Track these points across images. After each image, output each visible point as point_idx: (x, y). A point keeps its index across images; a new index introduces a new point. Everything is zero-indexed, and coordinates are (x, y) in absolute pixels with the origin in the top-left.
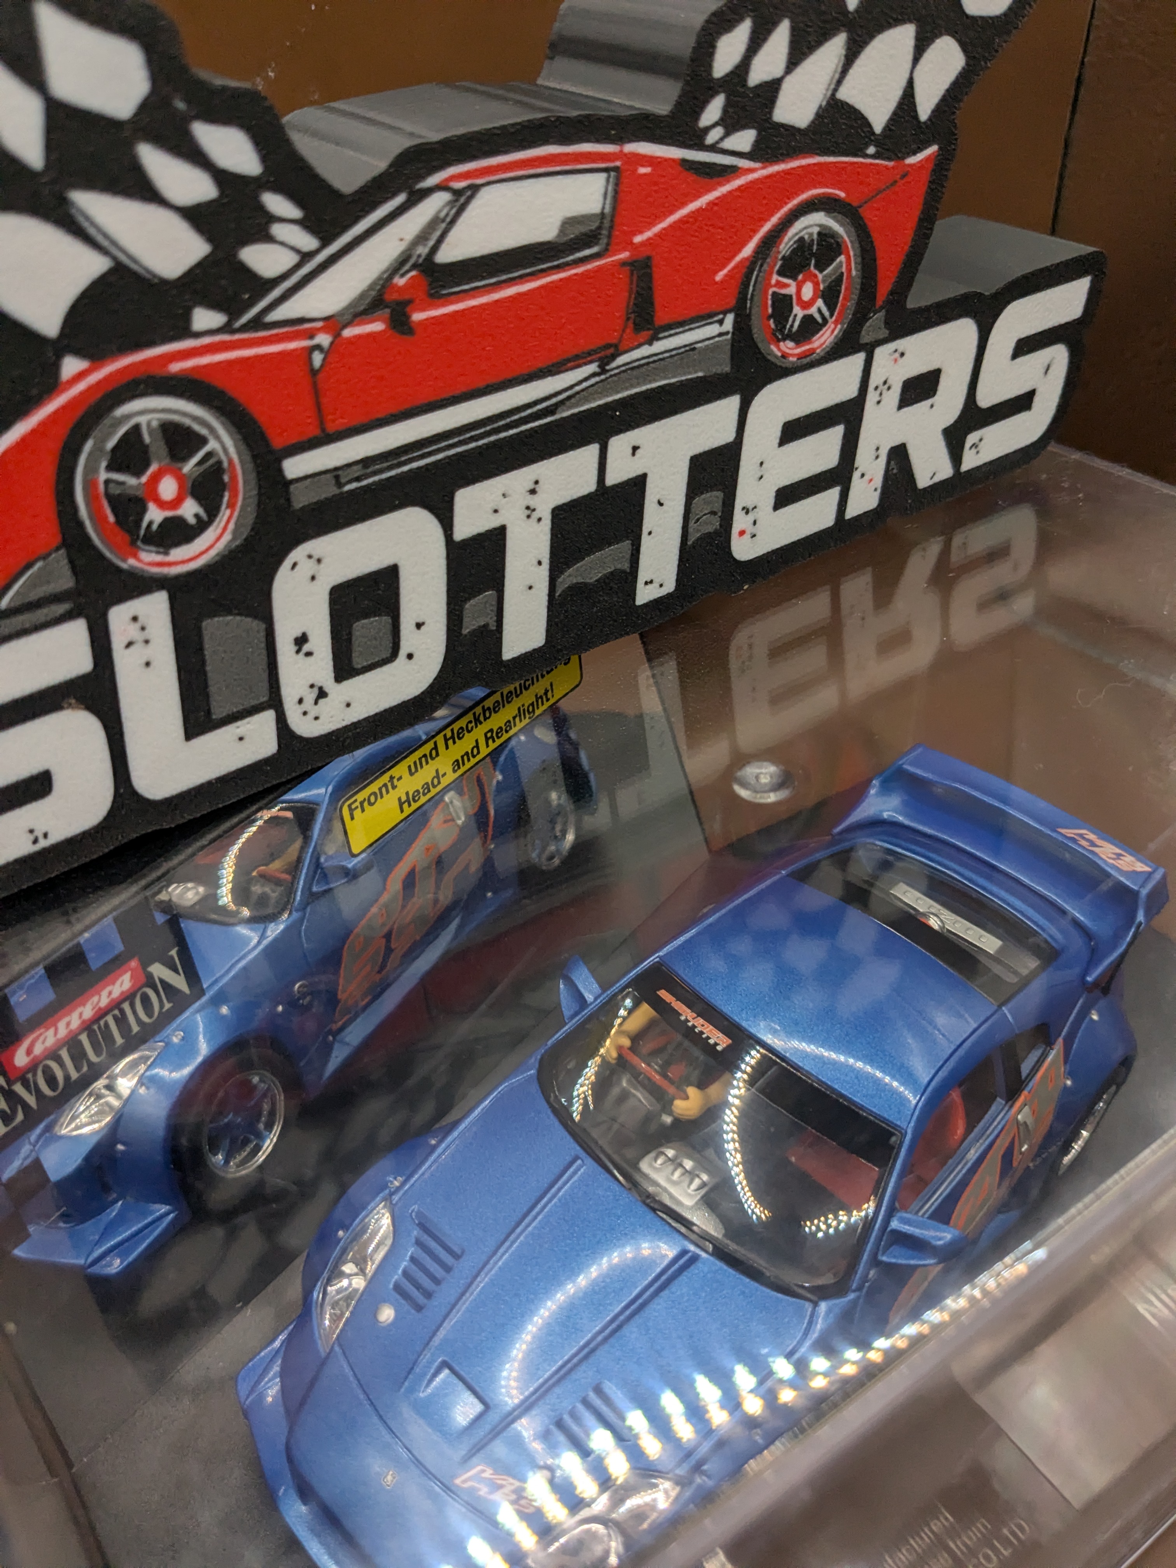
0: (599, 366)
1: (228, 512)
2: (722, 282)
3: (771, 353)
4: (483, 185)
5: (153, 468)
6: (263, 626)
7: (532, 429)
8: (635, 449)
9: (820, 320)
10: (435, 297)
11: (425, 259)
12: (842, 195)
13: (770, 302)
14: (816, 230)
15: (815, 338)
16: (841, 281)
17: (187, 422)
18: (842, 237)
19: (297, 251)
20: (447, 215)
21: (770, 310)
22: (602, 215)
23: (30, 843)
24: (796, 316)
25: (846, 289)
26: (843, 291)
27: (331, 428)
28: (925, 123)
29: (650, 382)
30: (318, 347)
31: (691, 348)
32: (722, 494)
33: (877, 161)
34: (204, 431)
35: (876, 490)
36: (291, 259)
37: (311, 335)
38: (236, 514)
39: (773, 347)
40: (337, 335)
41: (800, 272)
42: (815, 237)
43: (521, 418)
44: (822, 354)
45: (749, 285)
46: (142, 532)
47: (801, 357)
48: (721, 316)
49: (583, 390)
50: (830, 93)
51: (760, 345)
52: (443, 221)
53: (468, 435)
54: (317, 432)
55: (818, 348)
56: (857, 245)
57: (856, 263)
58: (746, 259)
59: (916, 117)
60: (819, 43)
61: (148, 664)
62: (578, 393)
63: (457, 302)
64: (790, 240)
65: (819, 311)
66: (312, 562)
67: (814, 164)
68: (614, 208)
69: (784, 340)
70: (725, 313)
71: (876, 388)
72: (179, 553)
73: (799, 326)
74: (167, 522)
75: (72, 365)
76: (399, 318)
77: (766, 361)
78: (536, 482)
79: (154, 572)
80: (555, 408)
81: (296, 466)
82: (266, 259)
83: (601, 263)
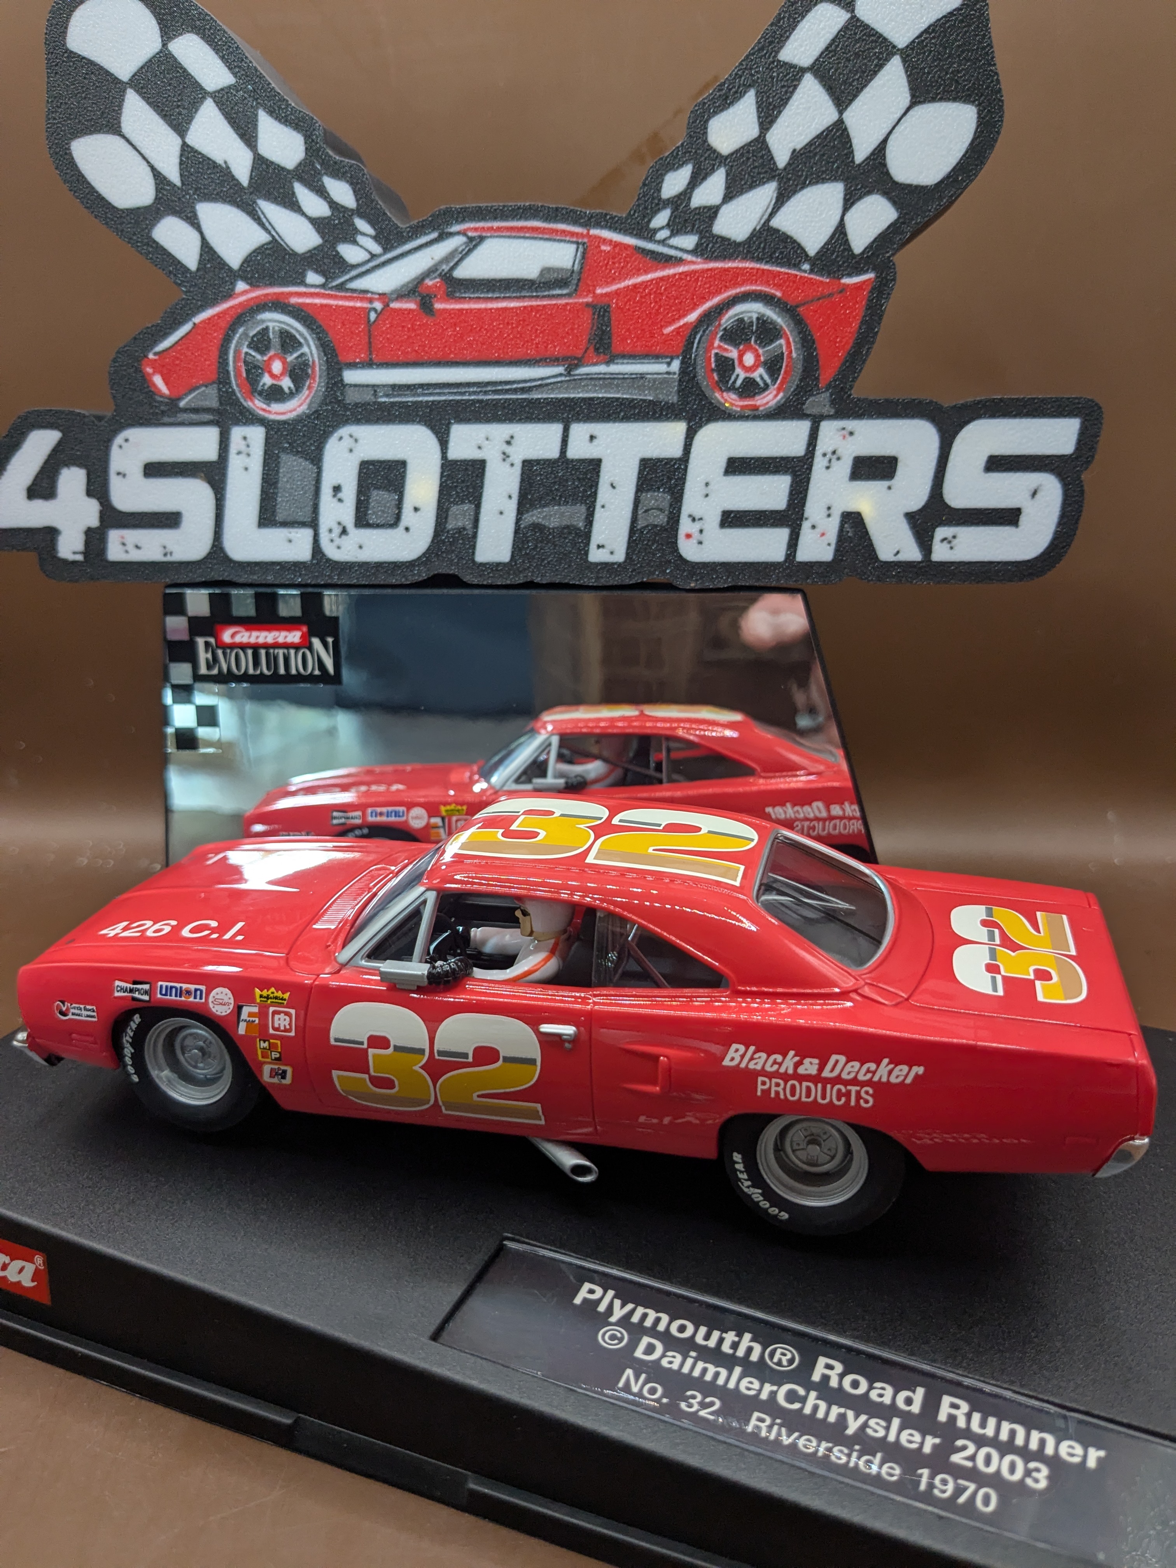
0: (566, 370)
1: (307, 392)
7: (510, 399)
8: (592, 438)
9: (762, 384)
10: (450, 296)
11: (446, 274)
12: (779, 294)
14: (755, 316)
16: (783, 359)
18: (781, 327)
19: (370, 253)
20: (463, 250)
21: (713, 365)
23: (163, 553)
25: (787, 366)
26: (784, 367)
28: (858, 255)
31: (642, 376)
33: (812, 276)
35: (829, 544)
37: (371, 301)
38: (312, 395)
39: (717, 395)
40: (386, 305)
42: (754, 320)
43: (502, 390)
45: (693, 343)
46: (259, 388)
49: (551, 383)
50: (762, 221)
52: (461, 253)
55: (759, 406)
56: (795, 333)
57: (796, 349)
59: (849, 249)
60: (751, 187)
61: (246, 469)
62: (547, 385)
65: (761, 377)
67: (752, 269)
70: (672, 359)
71: (824, 455)
72: (276, 407)
73: (742, 384)
74: (273, 387)
75: (241, 286)
76: (426, 305)
77: (711, 404)
78: (512, 437)
79: (261, 413)
80: (529, 390)
81: (351, 376)
82: (350, 253)
83: (571, 301)
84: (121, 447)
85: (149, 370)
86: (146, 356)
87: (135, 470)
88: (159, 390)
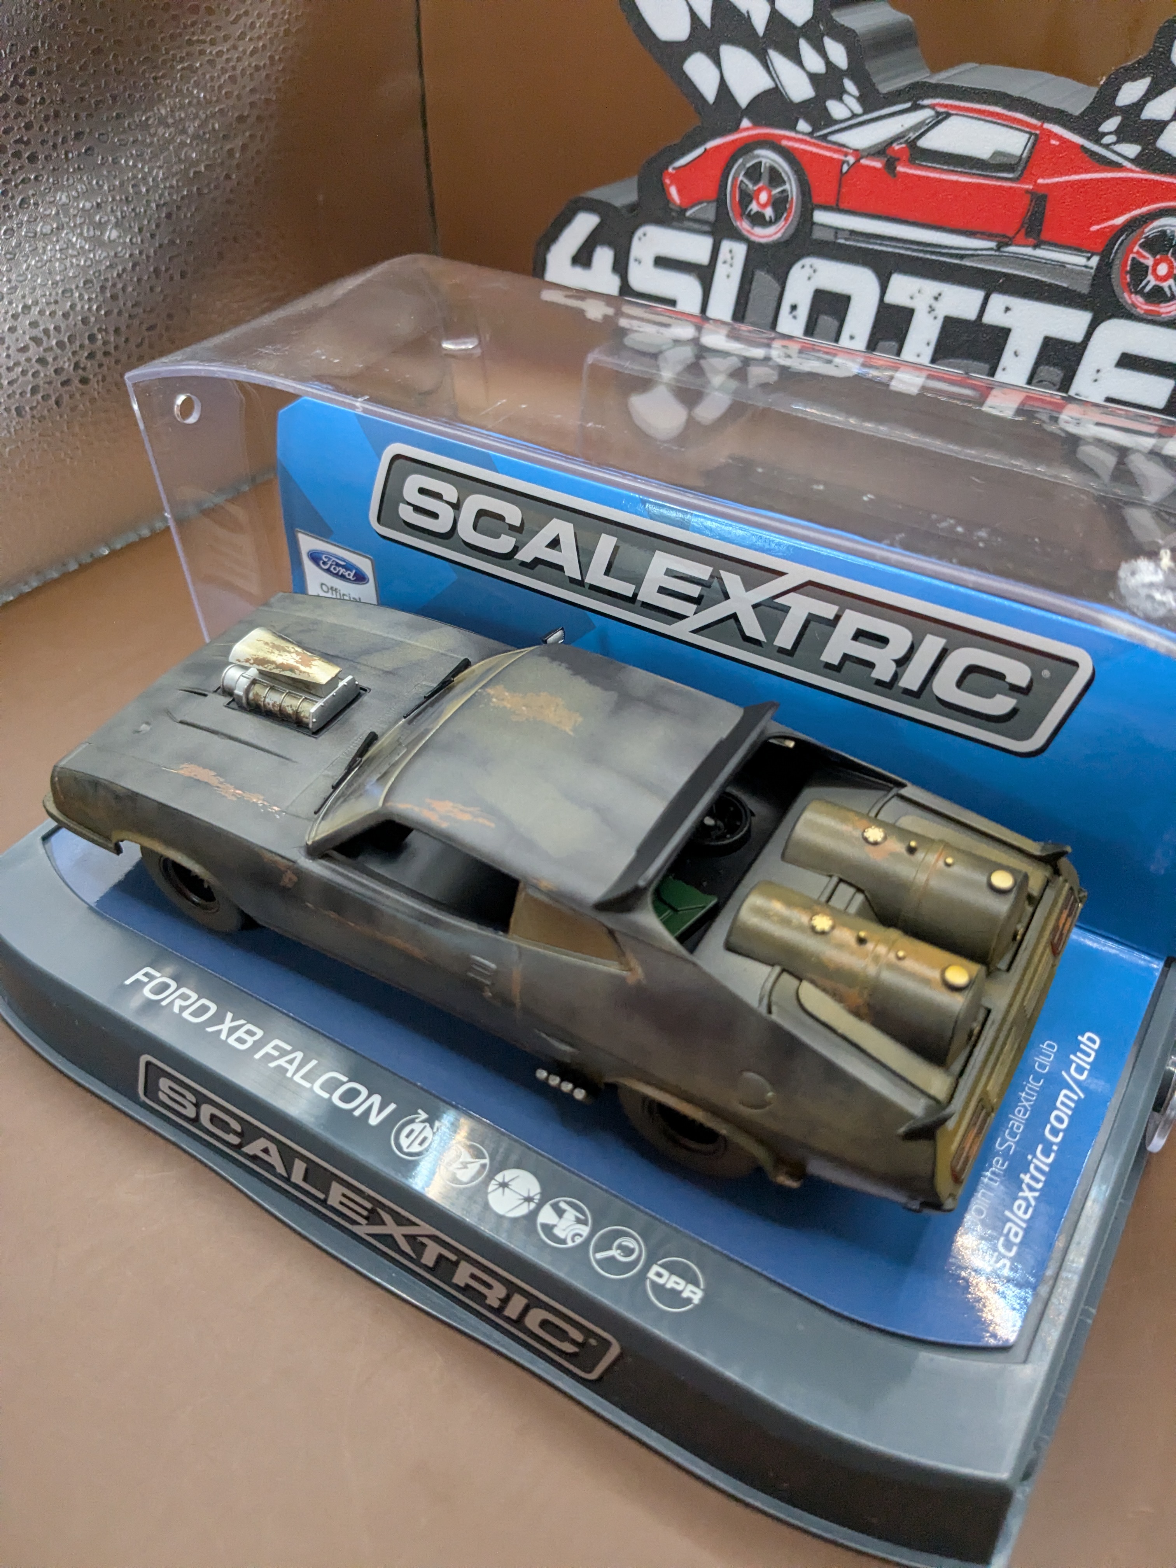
0: (996, 246)
1: (784, 222)
2: (1094, 232)
3: (1123, 298)
4: (953, 114)
5: (761, 185)
6: (779, 289)
7: (945, 262)
8: (1007, 309)
9: (1168, 293)
10: (912, 163)
11: (912, 141)
13: (1129, 263)
15: (1162, 305)
17: (781, 170)
19: (852, 111)
20: (930, 122)
21: (1128, 268)
22: (1021, 157)
24: (1149, 282)
27: (842, 206)
29: (1028, 272)
30: (848, 162)
31: (1063, 265)
32: (1062, 375)
34: (786, 179)
36: (848, 114)
37: (846, 154)
38: (787, 225)
39: (1126, 295)
40: (858, 160)
41: (1158, 253)
43: (940, 252)
44: (1166, 320)
45: (1115, 244)
46: (747, 212)
47: (1146, 311)
48: (1089, 255)
49: (982, 255)
51: (1115, 288)
52: (927, 124)
53: (908, 246)
54: (834, 205)
55: (1163, 313)
58: (1117, 226)
61: (728, 276)
62: (978, 255)
63: (922, 170)
64: (1154, 229)
65: (1170, 288)
66: (811, 271)
68: (1029, 157)
69: (1137, 293)
70: (1093, 255)
72: (758, 231)
74: (757, 213)
75: (746, 123)
76: (890, 165)
77: (1118, 301)
78: (940, 295)
79: (745, 233)
80: (962, 257)
81: (820, 217)
82: (837, 109)
83: (1014, 185)
84: (640, 239)
85: (668, 181)
86: (667, 169)
87: (649, 261)
88: (673, 200)
